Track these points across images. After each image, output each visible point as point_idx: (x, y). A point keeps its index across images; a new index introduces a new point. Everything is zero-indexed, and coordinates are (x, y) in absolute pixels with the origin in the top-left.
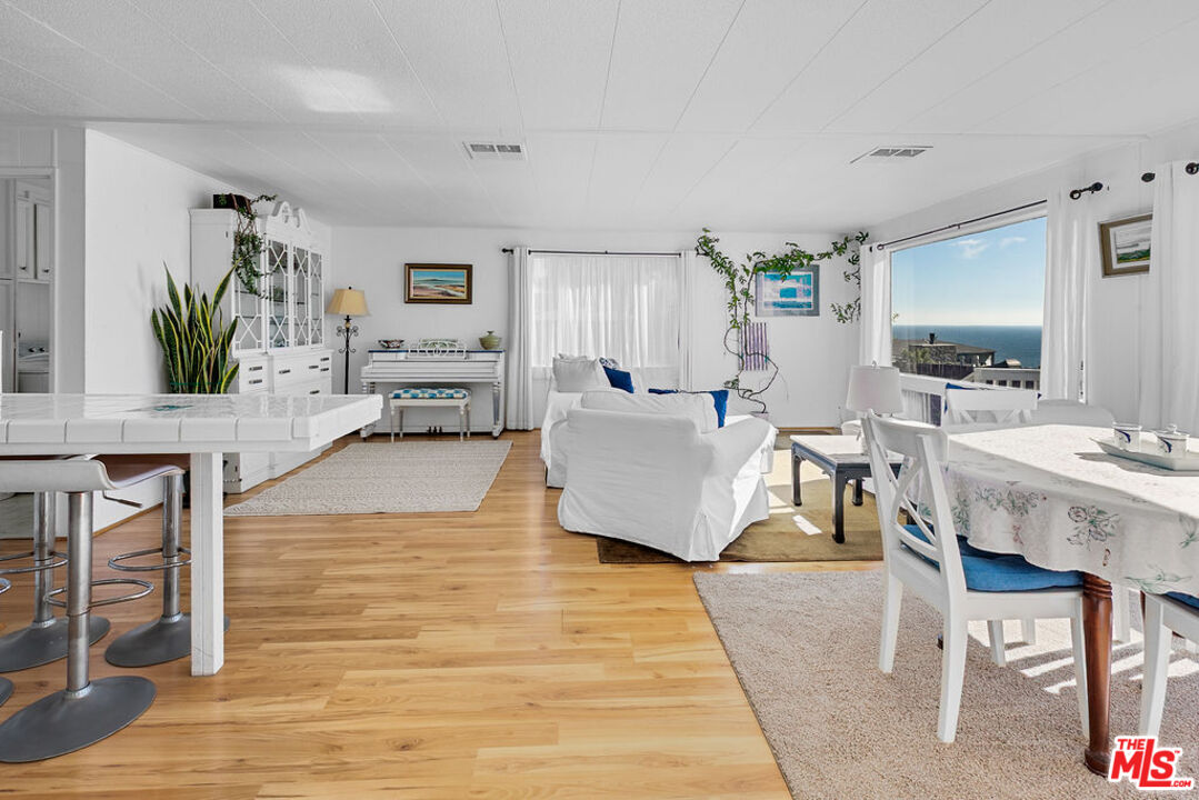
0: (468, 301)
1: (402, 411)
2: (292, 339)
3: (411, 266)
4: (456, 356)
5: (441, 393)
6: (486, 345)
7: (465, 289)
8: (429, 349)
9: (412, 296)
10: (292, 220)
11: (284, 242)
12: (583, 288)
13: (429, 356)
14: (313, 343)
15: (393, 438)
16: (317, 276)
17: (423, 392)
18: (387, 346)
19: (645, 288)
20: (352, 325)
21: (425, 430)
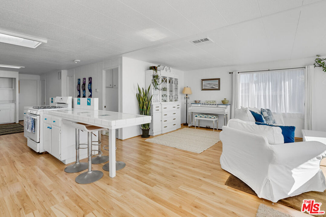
0: (219, 89)
1: (199, 121)
2: (168, 100)
3: (203, 80)
4: (214, 106)
5: (208, 116)
6: (224, 103)
7: (218, 86)
8: (207, 103)
9: (203, 88)
10: (168, 71)
11: (166, 76)
12: (259, 84)
13: (206, 105)
14: (175, 101)
15: (195, 128)
16: (177, 84)
17: (203, 116)
18: (196, 102)
19: (287, 83)
20: (188, 96)
21: (205, 126)
